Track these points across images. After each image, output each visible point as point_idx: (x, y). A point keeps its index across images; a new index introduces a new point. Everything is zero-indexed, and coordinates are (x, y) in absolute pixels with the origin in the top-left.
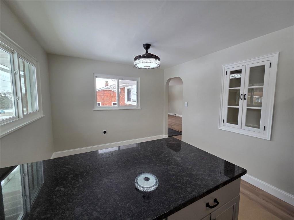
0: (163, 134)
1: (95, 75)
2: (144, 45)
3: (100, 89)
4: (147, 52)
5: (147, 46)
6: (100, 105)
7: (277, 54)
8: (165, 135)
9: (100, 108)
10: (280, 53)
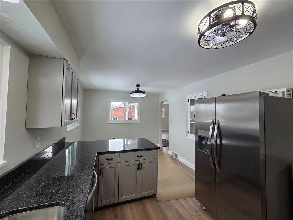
0: (158, 144)
1: (110, 100)
2: (136, 85)
3: (118, 107)
4: (138, 89)
5: (138, 86)
6: (117, 120)
7: (206, 92)
8: (160, 144)
9: (117, 121)
10: (207, 91)
